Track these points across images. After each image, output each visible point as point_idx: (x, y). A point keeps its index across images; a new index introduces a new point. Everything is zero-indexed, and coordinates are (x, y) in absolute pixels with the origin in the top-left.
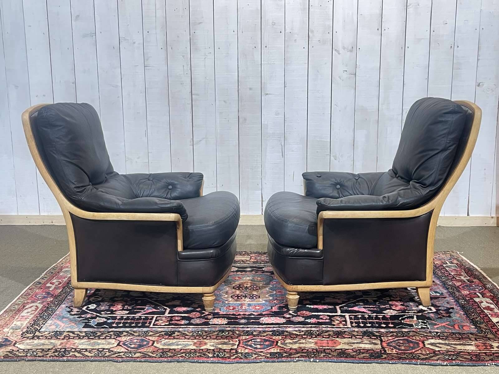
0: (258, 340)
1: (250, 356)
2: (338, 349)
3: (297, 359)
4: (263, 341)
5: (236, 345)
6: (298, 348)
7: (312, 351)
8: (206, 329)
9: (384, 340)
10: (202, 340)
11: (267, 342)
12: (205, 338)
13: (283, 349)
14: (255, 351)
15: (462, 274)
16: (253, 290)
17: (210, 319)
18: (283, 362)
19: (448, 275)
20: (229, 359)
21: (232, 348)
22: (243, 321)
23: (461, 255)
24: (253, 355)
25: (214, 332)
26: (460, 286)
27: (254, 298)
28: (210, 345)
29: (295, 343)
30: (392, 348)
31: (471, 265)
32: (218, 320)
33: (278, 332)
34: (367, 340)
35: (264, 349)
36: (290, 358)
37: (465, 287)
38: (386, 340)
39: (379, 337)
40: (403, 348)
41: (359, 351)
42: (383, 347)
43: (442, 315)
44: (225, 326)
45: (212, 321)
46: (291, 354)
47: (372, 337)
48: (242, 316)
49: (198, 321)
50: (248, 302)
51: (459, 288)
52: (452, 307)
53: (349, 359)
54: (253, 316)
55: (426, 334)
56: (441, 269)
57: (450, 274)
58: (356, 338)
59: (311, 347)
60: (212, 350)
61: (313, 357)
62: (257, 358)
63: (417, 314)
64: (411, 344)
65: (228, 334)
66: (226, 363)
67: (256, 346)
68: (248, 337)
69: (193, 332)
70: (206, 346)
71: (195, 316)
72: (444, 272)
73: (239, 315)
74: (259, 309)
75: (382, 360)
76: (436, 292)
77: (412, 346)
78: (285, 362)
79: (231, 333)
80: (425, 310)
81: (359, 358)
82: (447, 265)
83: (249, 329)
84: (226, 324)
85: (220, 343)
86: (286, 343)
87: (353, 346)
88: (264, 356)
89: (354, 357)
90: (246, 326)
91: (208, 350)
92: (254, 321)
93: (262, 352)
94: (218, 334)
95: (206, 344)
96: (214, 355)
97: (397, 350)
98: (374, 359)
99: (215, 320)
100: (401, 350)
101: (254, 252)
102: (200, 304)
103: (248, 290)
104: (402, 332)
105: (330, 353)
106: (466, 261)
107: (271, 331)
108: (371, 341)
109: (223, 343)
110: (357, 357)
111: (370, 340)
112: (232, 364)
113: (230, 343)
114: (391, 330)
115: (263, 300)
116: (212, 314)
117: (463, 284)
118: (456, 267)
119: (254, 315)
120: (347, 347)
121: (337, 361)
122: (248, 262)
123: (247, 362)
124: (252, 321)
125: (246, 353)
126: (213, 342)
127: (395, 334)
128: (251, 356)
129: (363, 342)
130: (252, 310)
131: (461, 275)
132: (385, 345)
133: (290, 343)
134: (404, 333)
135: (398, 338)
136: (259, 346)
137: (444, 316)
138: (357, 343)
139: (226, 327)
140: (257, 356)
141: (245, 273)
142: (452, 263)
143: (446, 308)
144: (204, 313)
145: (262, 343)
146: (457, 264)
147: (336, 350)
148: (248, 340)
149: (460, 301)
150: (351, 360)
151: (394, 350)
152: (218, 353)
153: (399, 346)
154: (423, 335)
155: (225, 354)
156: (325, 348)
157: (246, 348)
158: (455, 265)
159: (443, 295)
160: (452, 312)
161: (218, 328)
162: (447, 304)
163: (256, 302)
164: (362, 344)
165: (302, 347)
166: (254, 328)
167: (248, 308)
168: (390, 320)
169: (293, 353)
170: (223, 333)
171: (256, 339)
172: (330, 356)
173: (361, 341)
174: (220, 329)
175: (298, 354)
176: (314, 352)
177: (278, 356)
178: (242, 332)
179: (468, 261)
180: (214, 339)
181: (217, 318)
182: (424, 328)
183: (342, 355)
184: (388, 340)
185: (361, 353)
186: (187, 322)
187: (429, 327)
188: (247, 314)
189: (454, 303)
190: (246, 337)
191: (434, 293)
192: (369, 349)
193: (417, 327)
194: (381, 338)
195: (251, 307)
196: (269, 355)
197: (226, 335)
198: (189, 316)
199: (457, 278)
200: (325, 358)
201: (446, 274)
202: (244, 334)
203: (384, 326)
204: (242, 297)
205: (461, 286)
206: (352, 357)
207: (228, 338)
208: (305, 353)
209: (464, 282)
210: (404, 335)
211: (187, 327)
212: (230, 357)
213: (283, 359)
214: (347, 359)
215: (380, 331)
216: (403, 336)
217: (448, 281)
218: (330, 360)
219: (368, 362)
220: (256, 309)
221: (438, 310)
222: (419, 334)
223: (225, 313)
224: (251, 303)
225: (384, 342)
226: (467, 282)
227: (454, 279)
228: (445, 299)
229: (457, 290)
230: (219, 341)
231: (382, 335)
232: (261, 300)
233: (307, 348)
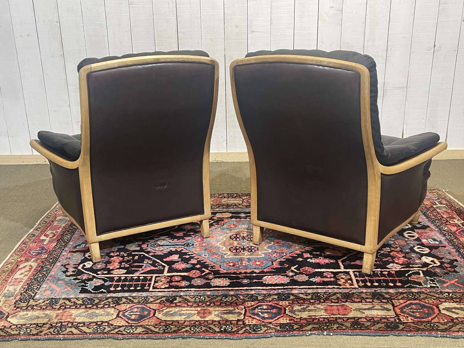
0: (264, 306)
1: (259, 328)
2: (351, 318)
3: (310, 332)
4: (270, 308)
5: (241, 314)
6: (308, 317)
7: (324, 321)
8: (209, 293)
9: (395, 305)
10: (206, 308)
11: (275, 310)
12: (209, 305)
13: (293, 319)
14: (263, 322)
15: (455, 216)
16: (251, 240)
17: (211, 280)
18: (295, 336)
19: (441, 218)
20: (238, 334)
21: (239, 318)
22: (245, 281)
23: (447, 194)
24: (262, 328)
25: (217, 296)
26: (456, 231)
27: (253, 251)
28: (215, 315)
29: (304, 310)
30: (406, 315)
31: (460, 205)
32: (220, 280)
33: (283, 295)
34: (378, 304)
35: (272, 318)
36: (302, 331)
37: (462, 233)
38: (398, 304)
39: (390, 300)
40: (418, 315)
41: (373, 321)
42: (397, 315)
43: (447, 270)
44: (228, 288)
45: (214, 281)
46: (302, 326)
47: (383, 301)
48: (243, 275)
49: (199, 282)
50: (247, 256)
51: (456, 234)
52: (455, 258)
53: (364, 331)
54: (254, 275)
55: (437, 296)
56: (433, 211)
57: (443, 217)
58: (366, 302)
59: (322, 315)
60: (218, 321)
61: (326, 330)
62: (266, 332)
63: (422, 269)
64: (425, 309)
65: (232, 299)
66: (234, 339)
67: (263, 315)
68: (253, 303)
69: (195, 297)
70: (211, 316)
71: (195, 276)
72: (436, 214)
73: (241, 273)
74: (259, 265)
75: (399, 332)
76: (434, 240)
77: (427, 312)
78: (297, 336)
79: (235, 298)
80: (429, 263)
81: (375, 330)
82: (437, 206)
83: (253, 292)
84: (229, 286)
85: (225, 312)
86: (295, 311)
87: (364, 313)
88: (273, 328)
89: (368, 329)
90: (250, 288)
91: (213, 321)
92: (257, 281)
93: (270, 323)
94: (221, 300)
95: (210, 313)
96: (221, 329)
97: (412, 318)
98: (391, 331)
99: (217, 280)
100: (417, 318)
101: (245, 194)
102: (198, 260)
103: (245, 240)
104: (412, 293)
105: (343, 323)
106: (454, 201)
107: (276, 295)
108: (383, 306)
109: (228, 311)
110: (372, 328)
111: (381, 304)
112: (241, 339)
113: (235, 311)
114: (401, 290)
115: (262, 253)
116: (212, 273)
117: (459, 229)
118: (447, 208)
119: (255, 273)
120: (358, 315)
121: (352, 334)
122: (241, 206)
123: (257, 337)
124: (255, 281)
125: (254, 325)
126: (218, 311)
127: (405, 295)
128: (260, 330)
129: (374, 308)
130: (252, 266)
131: (454, 218)
132: (398, 311)
133: (299, 311)
134: (414, 294)
135: (410, 301)
136: (266, 315)
137: (450, 271)
138: (368, 309)
139: (229, 290)
140: (266, 329)
141: (240, 220)
142: (441, 204)
143: (449, 261)
144: (204, 271)
145: (269, 311)
146: (446, 204)
147: (348, 319)
148: (254, 306)
149: (462, 251)
150: (367, 333)
151: (410, 318)
152: (225, 326)
153: (413, 312)
154: (435, 296)
155: (232, 327)
156: (336, 316)
157: (253, 318)
158: (445, 206)
159: (442, 244)
160: (457, 266)
161: (221, 292)
162: (449, 254)
163: (256, 255)
164: (375, 311)
165: (312, 316)
166: (258, 290)
167: (248, 263)
168: (397, 277)
169: (304, 324)
170: (227, 299)
171: (262, 305)
172: (344, 328)
173: (372, 306)
174: (223, 292)
175: (309, 325)
176: (326, 323)
177: (289, 328)
178: (246, 297)
179: (456, 200)
180: (219, 306)
181: (219, 277)
182: (434, 287)
183: (356, 327)
184: (400, 305)
185: (375, 323)
186: (187, 283)
187: (438, 285)
188: (249, 272)
189: (456, 254)
190: (251, 302)
191: (433, 241)
192: (383, 317)
193: (425, 286)
194: (392, 302)
195: (251, 263)
196: (278, 328)
197: (230, 300)
198: (188, 275)
199: (451, 222)
200: (339, 331)
201: (439, 218)
202: (248, 299)
203: (392, 285)
204: (240, 250)
205: (458, 232)
206: (367, 328)
207: (233, 304)
208: (316, 324)
209: (459, 226)
210: (415, 297)
211: (188, 290)
212: (238, 331)
213: (295, 332)
214: (362, 331)
215: (389, 293)
216: (415, 299)
217: (442, 226)
218: (345, 333)
219: (385, 334)
220: (257, 265)
221: (442, 263)
222: (430, 295)
223: (225, 271)
224: (251, 257)
225: (397, 306)
226: (462, 226)
227: (448, 223)
228: (446, 248)
229: (454, 236)
230: (224, 309)
231: (392, 298)
232: (260, 253)
233: (317, 317)
